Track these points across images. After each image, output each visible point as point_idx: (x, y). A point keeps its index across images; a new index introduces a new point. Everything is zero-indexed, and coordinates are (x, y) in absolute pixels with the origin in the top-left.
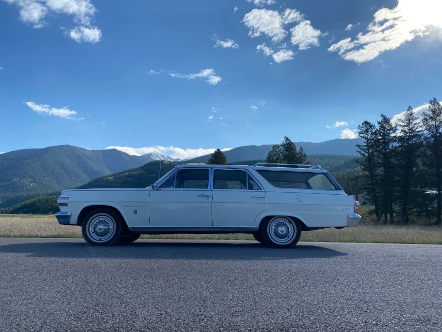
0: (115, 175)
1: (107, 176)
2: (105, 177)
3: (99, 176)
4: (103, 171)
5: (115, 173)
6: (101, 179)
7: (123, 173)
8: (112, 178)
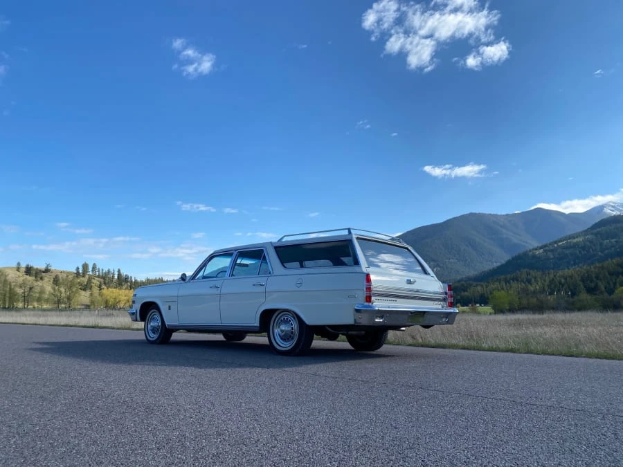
0: (545, 246)
1: (533, 249)
2: (530, 251)
3: (521, 251)
4: (527, 243)
5: (544, 243)
6: (525, 254)
7: (556, 242)
8: (541, 251)
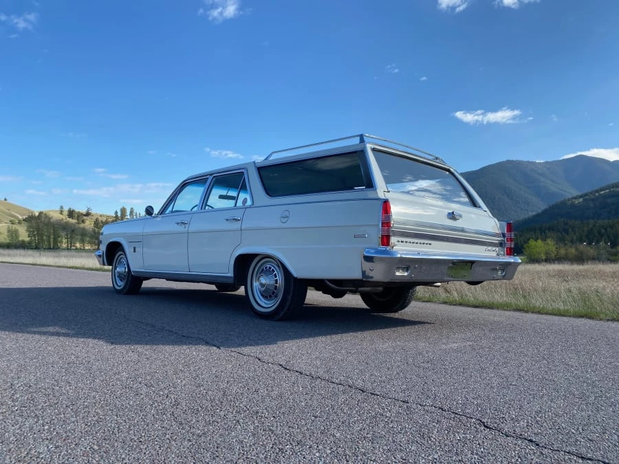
0: (586, 195)
1: (573, 198)
2: (569, 200)
3: (559, 200)
4: (565, 191)
5: (585, 192)
6: (563, 203)
7: (597, 191)
8: (581, 200)
